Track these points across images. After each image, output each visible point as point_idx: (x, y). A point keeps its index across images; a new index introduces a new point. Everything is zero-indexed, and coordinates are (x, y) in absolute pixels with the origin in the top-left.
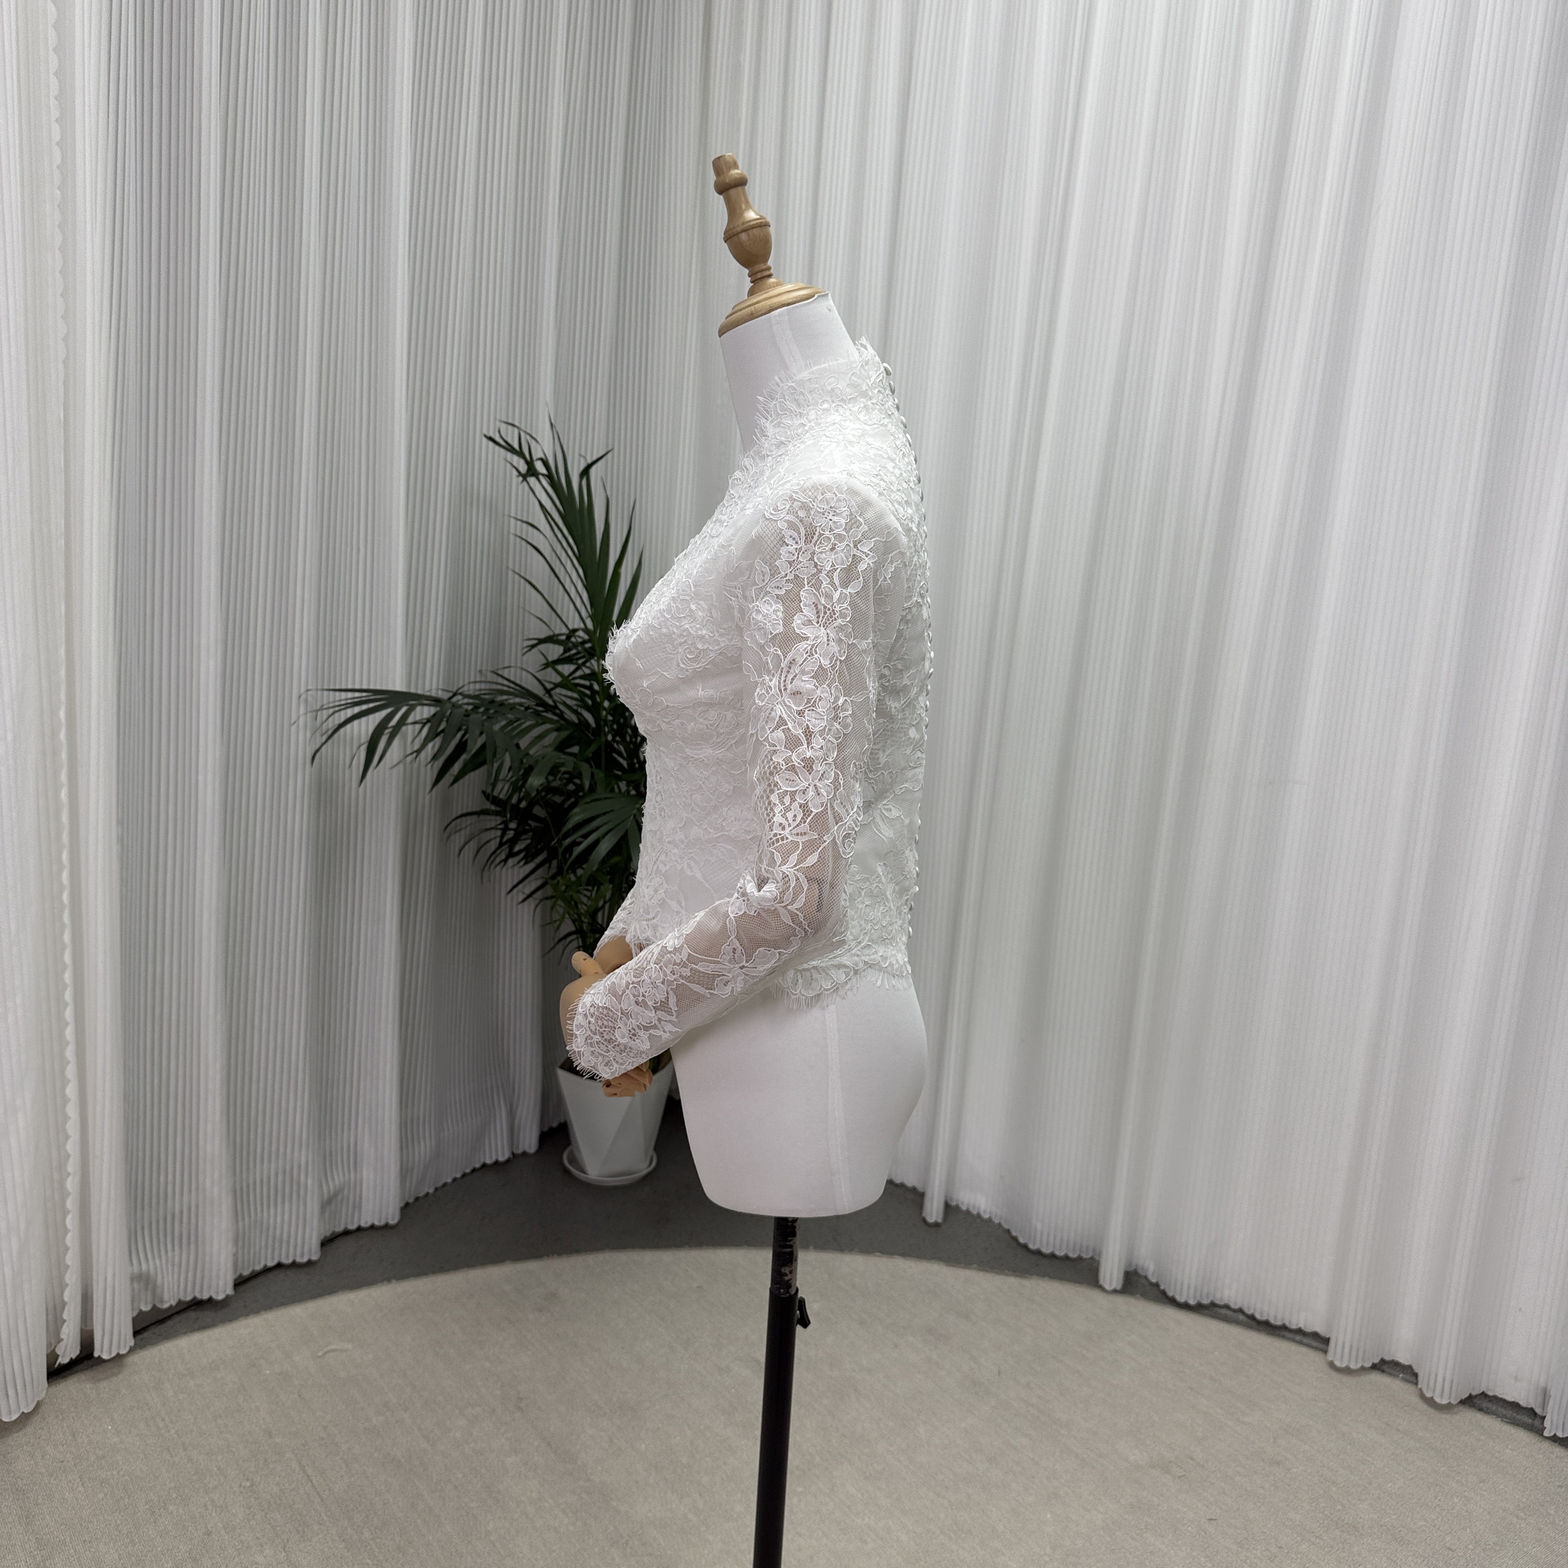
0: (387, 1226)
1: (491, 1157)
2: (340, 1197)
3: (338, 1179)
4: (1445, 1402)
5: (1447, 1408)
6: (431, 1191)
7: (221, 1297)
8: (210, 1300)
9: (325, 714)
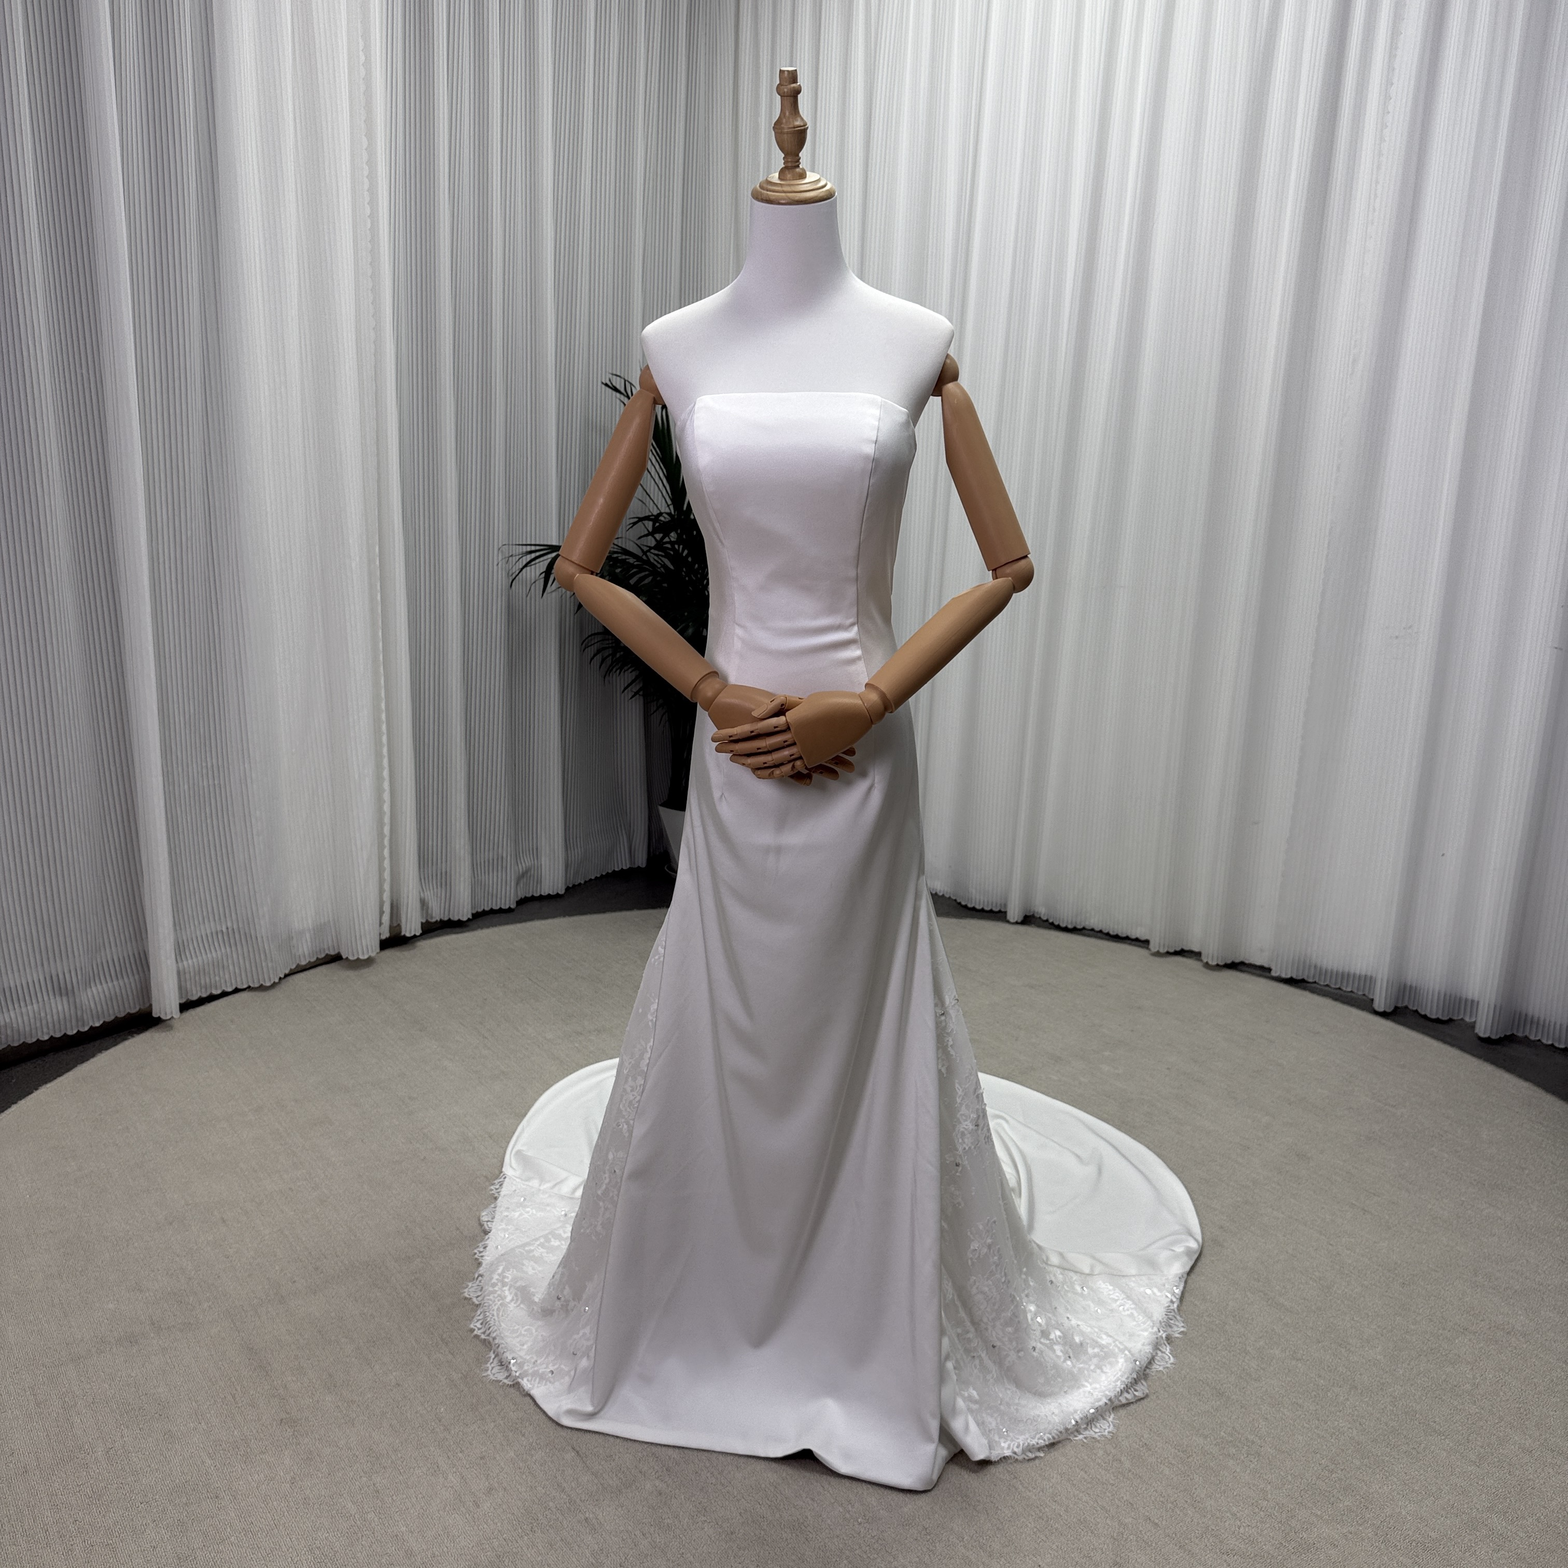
0: (558, 896)
1: (618, 867)
2: (529, 874)
3: (526, 862)
4: (1214, 963)
5: (1218, 967)
6: (582, 882)
7: (465, 919)
8: (459, 921)
9: (514, 559)
